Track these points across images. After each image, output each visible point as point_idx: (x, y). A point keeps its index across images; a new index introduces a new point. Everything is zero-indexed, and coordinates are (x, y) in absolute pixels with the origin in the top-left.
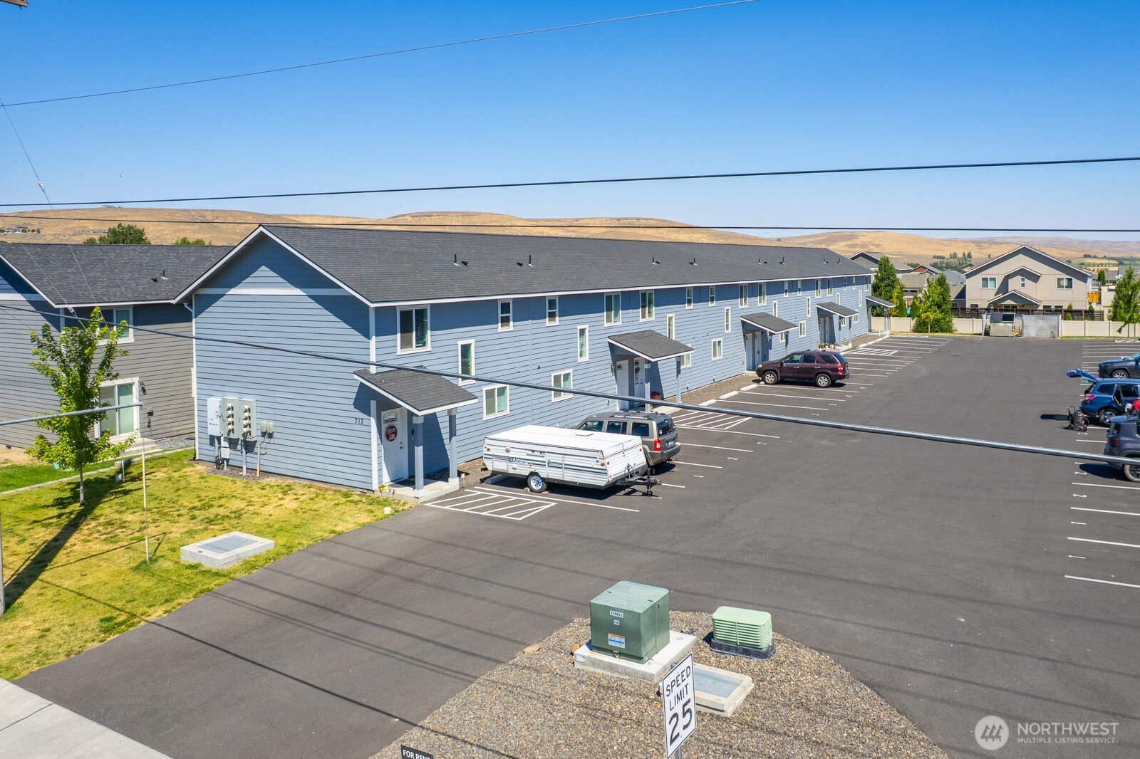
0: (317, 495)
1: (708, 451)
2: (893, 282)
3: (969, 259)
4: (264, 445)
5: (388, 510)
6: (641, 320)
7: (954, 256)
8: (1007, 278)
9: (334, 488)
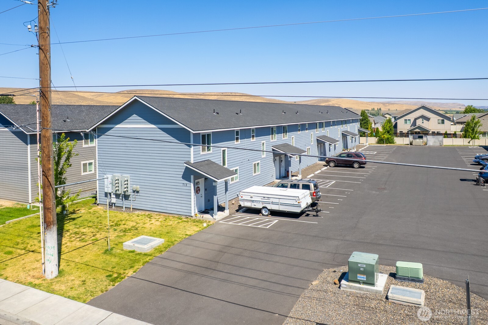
1: (327, 197)
2: (367, 121)
4: (134, 196)
5: (205, 225)
6: (283, 139)
7: (373, 109)
8: (416, 119)
9: (171, 215)
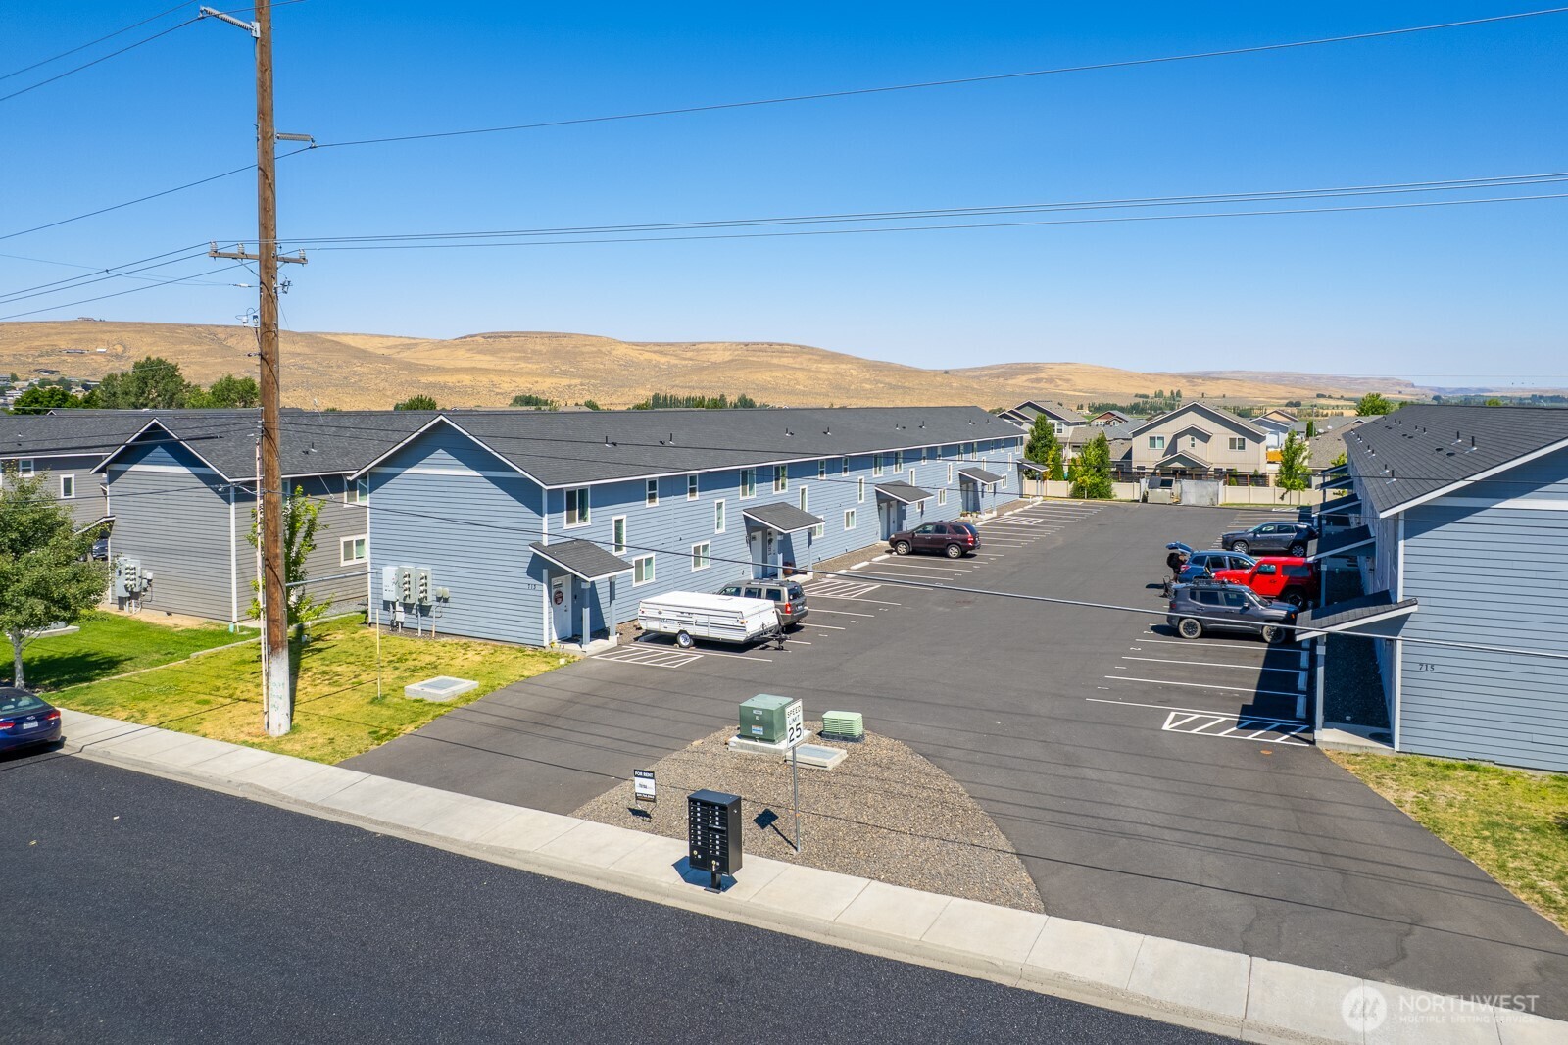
0: (495, 651)
1: (833, 615)
2: (1050, 442)
3: (1178, 399)
4: (439, 609)
5: (562, 661)
6: (775, 493)
8: (1177, 437)
9: (507, 645)
